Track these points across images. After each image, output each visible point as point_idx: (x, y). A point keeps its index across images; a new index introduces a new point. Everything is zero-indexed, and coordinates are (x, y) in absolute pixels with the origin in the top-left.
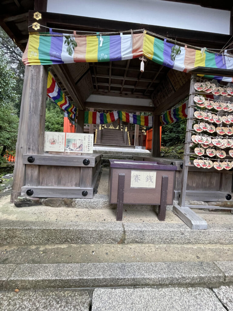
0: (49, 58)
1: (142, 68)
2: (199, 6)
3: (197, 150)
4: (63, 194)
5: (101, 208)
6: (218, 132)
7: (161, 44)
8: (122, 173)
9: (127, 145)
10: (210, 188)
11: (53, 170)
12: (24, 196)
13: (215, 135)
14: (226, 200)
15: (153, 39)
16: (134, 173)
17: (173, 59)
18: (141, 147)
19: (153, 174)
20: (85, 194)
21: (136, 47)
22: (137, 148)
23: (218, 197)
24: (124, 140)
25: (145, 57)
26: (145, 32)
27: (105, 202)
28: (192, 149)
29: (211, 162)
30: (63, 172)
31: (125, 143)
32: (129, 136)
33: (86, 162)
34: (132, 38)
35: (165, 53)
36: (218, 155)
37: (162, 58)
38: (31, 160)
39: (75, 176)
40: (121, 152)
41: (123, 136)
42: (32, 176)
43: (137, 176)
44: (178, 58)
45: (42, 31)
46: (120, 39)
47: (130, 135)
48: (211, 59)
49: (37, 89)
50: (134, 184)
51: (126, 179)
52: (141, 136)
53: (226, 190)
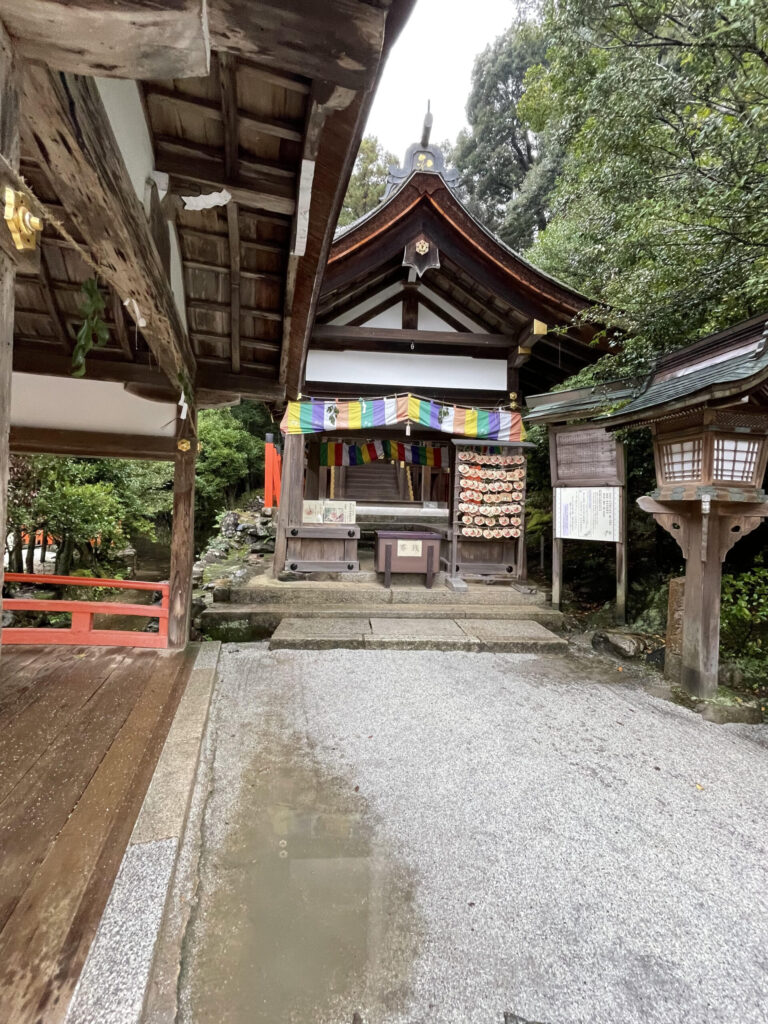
0: (311, 427)
1: (408, 433)
2: (470, 358)
3: (464, 519)
4: (327, 567)
5: (368, 582)
6: (485, 500)
7: (428, 407)
8: (389, 542)
9: (404, 499)
10: (490, 560)
11: (316, 543)
12: (287, 570)
13: (482, 502)
14: (506, 572)
15: (419, 401)
16: (400, 542)
17: (441, 422)
18: (436, 503)
19: (419, 543)
20: (350, 567)
21: (400, 412)
22: (428, 507)
23: (497, 569)
24: (398, 487)
25: (411, 421)
26: (410, 395)
27: (371, 576)
28: (460, 518)
29: (481, 531)
30: (326, 546)
31: (401, 495)
32: (409, 477)
33: (351, 534)
34: (397, 402)
35: (433, 415)
36: (487, 523)
37: (428, 422)
38: (294, 532)
39: (339, 549)
40: (392, 517)
41: (396, 478)
42: (295, 550)
43: (403, 546)
44: (446, 419)
45: (303, 400)
46: (384, 404)
47: (412, 474)
48: (484, 418)
49: (298, 459)
50: (401, 553)
51: (393, 548)
52: (440, 476)
53: (507, 562)
